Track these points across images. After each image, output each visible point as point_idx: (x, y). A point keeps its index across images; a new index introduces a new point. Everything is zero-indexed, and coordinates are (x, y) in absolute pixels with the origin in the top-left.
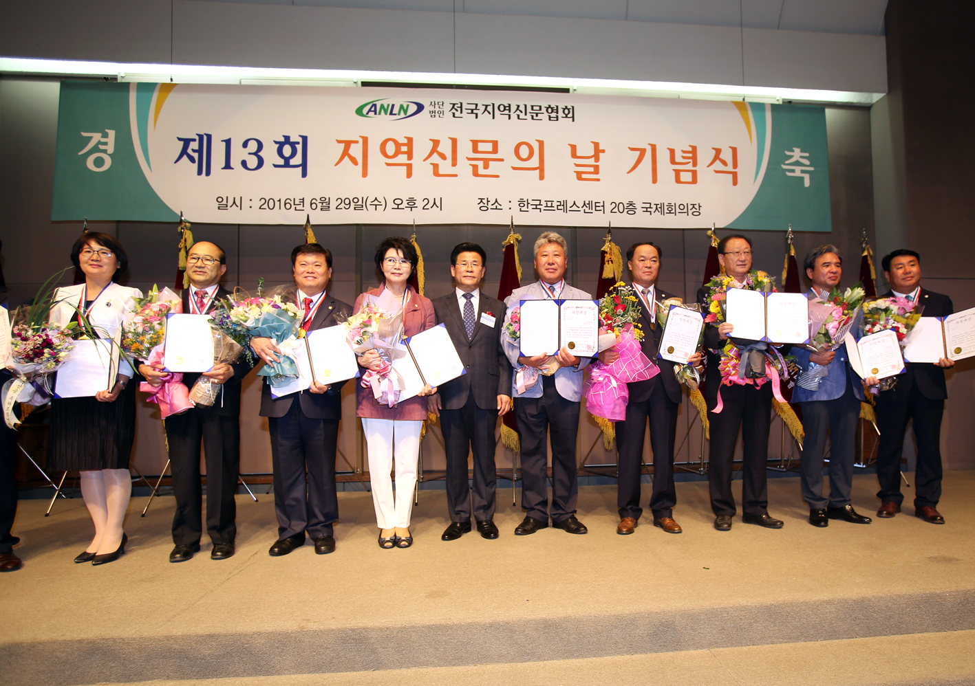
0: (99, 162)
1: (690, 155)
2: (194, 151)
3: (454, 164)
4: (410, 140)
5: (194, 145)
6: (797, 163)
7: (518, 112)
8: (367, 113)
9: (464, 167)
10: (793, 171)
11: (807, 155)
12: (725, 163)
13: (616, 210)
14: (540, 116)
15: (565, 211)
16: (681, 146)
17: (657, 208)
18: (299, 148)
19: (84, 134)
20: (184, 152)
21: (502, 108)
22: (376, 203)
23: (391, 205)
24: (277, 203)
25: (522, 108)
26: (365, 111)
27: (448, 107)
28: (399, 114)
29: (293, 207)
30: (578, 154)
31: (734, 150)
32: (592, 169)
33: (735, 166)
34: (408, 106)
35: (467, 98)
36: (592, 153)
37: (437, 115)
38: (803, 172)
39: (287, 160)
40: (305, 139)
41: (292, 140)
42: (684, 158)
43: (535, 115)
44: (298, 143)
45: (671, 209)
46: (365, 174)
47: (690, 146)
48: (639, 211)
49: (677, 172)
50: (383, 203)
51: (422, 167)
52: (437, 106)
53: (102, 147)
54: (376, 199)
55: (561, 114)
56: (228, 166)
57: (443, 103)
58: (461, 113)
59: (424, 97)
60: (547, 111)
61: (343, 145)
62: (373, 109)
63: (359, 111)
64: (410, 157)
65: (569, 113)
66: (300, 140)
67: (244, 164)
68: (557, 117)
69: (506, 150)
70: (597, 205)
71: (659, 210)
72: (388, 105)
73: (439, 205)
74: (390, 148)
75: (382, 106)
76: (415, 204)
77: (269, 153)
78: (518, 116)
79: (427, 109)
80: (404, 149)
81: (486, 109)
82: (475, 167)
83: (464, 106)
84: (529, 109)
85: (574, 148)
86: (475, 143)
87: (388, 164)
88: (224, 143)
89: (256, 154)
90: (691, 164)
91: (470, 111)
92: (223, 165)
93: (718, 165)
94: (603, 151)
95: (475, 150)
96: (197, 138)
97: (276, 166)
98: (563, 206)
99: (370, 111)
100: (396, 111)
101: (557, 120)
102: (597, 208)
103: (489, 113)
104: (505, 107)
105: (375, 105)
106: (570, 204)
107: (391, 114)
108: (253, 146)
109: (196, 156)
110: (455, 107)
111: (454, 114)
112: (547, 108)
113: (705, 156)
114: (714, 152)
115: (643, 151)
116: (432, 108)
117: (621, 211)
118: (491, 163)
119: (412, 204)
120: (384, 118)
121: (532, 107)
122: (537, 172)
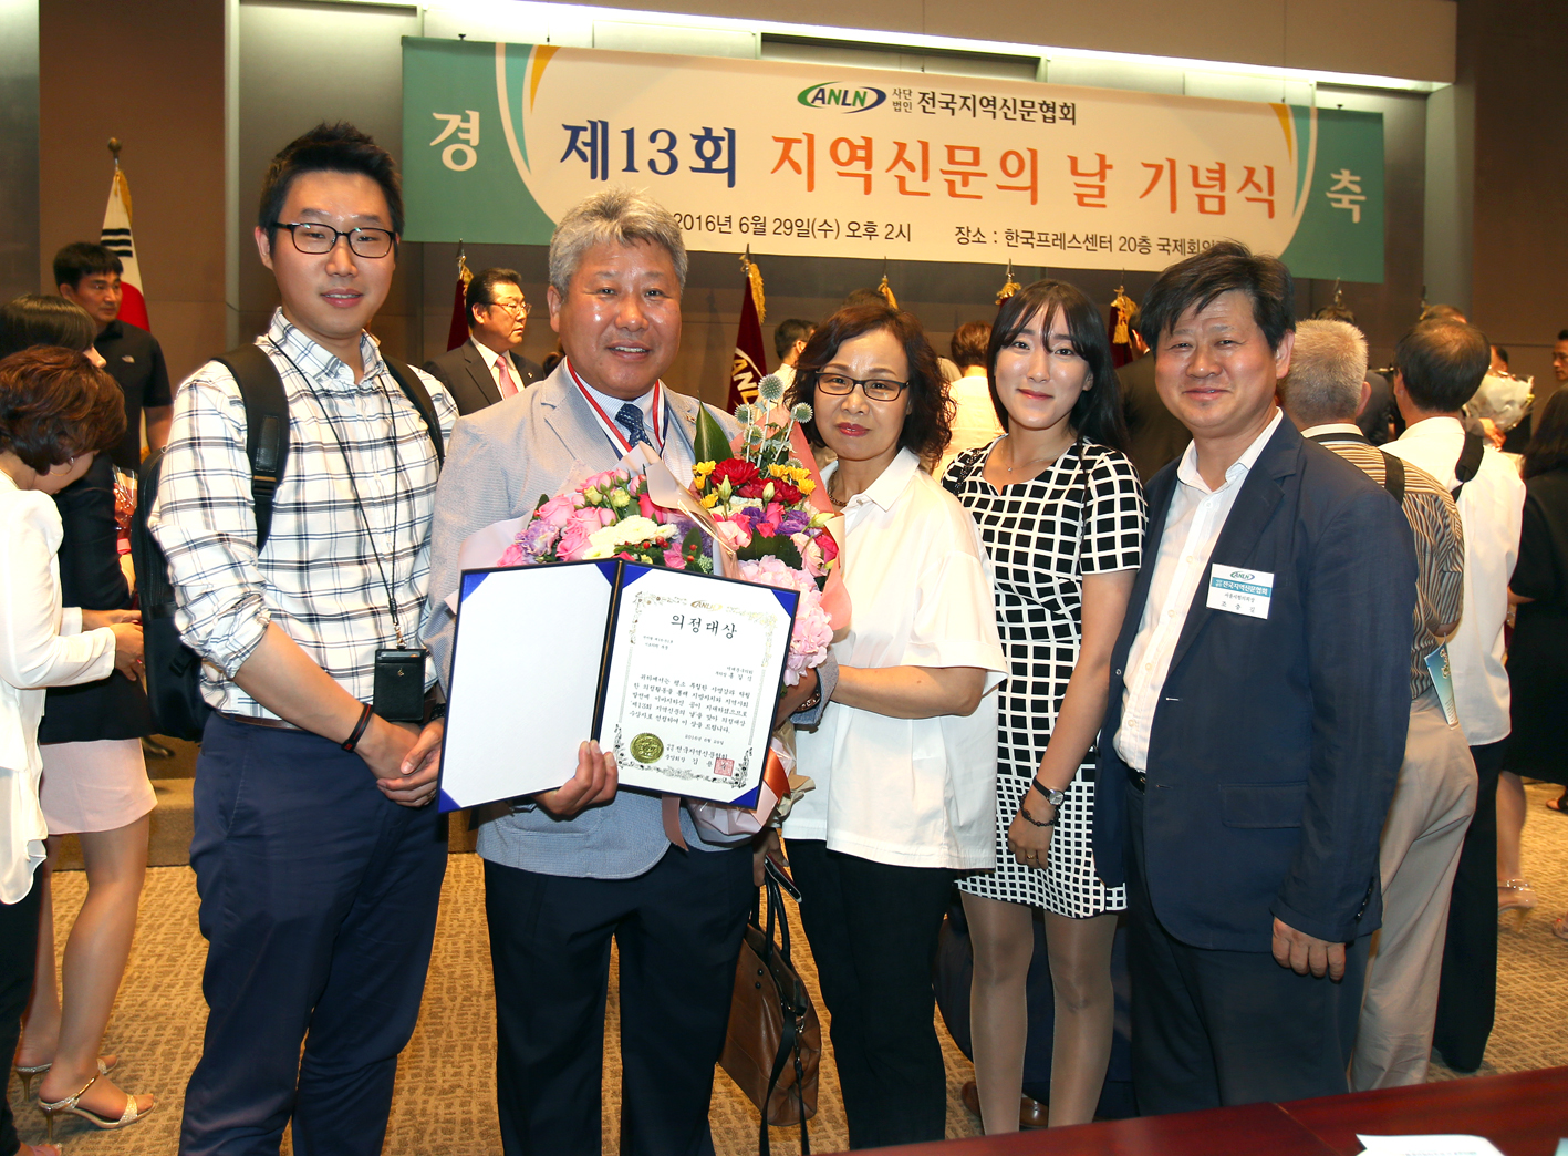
0: (459, 157)
1: (1217, 175)
2: (585, 144)
3: (925, 178)
4: (868, 141)
5: (585, 136)
6: (1346, 191)
7: (1005, 109)
8: (813, 101)
9: (937, 184)
10: (1339, 201)
11: (1357, 179)
12: (1259, 188)
13: (1126, 247)
14: (1033, 116)
15: (1063, 247)
16: (1207, 162)
17: (1175, 246)
18: (724, 145)
19: (438, 116)
20: (572, 146)
21: (985, 102)
22: (826, 227)
23: (845, 231)
24: (696, 222)
25: (1010, 103)
26: (810, 98)
27: (916, 97)
28: (854, 105)
29: (717, 227)
30: (1080, 170)
31: (1270, 170)
32: (1096, 191)
33: (1271, 192)
34: (865, 93)
35: (940, 86)
36: (1096, 169)
37: (903, 108)
38: (1352, 202)
39: (708, 162)
40: (731, 133)
41: (714, 134)
42: (1210, 179)
43: (1026, 114)
44: (723, 139)
46: (811, 187)
47: (1217, 163)
48: (1154, 249)
49: (1201, 198)
50: (835, 228)
51: (884, 181)
52: (902, 95)
53: (462, 136)
54: (826, 222)
55: (1058, 114)
56: (630, 167)
57: (910, 92)
58: (934, 106)
59: (886, 82)
60: (1041, 109)
61: (782, 144)
62: (820, 96)
63: (802, 98)
64: (869, 166)
65: (1069, 112)
66: (725, 134)
67: (652, 164)
68: (1054, 118)
69: (989, 163)
70: (1103, 239)
71: (1178, 248)
72: (841, 89)
73: (906, 235)
74: (844, 152)
75: (832, 92)
76: (875, 230)
77: (686, 152)
78: (1006, 114)
79: (891, 98)
80: (861, 153)
81: (964, 104)
82: (951, 184)
83: (938, 98)
84: (1019, 105)
85: (1074, 161)
86: (951, 150)
87: (841, 174)
88: (625, 135)
89: (667, 151)
90: (1218, 187)
91: (944, 105)
92: (625, 167)
93: (1251, 191)
94: (1110, 167)
95: (952, 160)
96: (589, 126)
97: (694, 170)
98: (1060, 240)
99: (816, 98)
100: (849, 100)
101: (1054, 122)
102: (1103, 245)
103: (969, 108)
104: (989, 101)
105: (822, 91)
106: (1069, 237)
107: (844, 104)
108: (663, 141)
109: (588, 151)
110: (925, 98)
111: (924, 108)
112: (1042, 106)
113: (1234, 179)
114: (1246, 172)
115: (1159, 169)
116: (896, 99)
117: (1132, 248)
118: (971, 178)
119: (871, 231)
120: (834, 109)
121: (1023, 102)
122: (1029, 192)
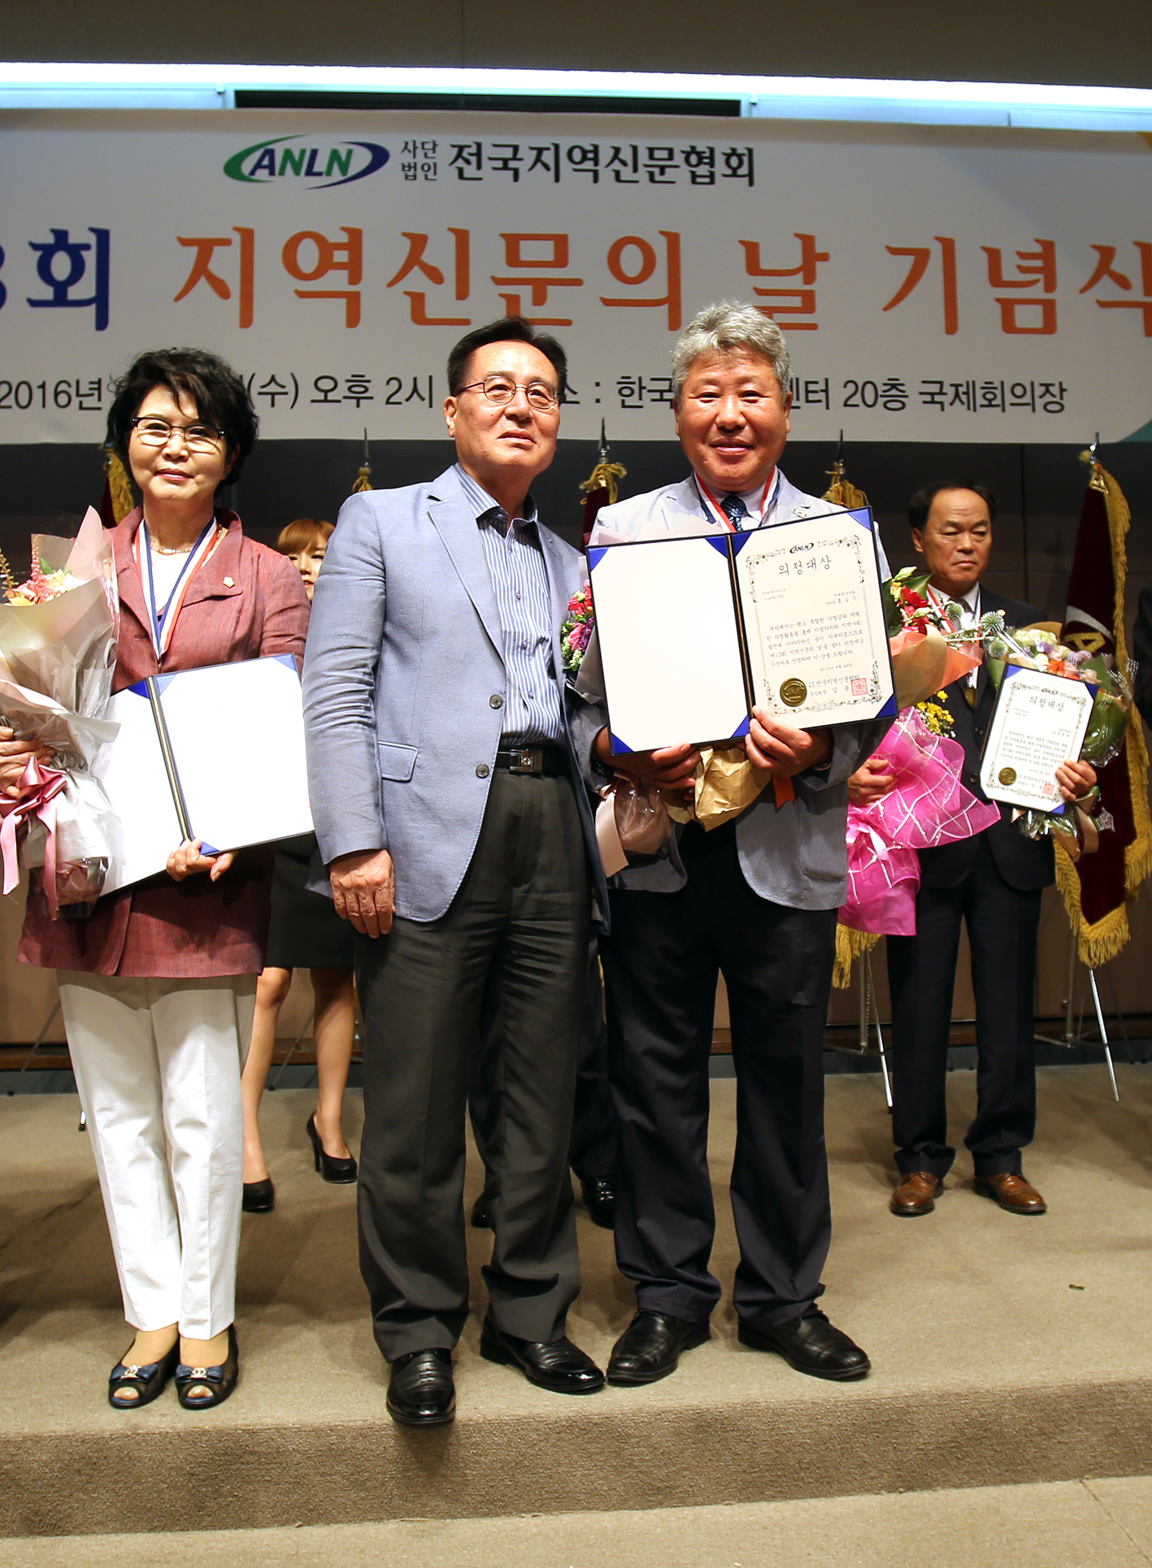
1: (1039, 263)
3: (462, 293)
4: (355, 235)
7: (617, 165)
8: (253, 173)
9: (486, 302)
12: (1123, 282)
13: (857, 400)
14: (670, 174)
16: (1016, 241)
17: (957, 395)
18: (90, 258)
21: (577, 155)
22: (273, 388)
23: (308, 392)
24: (37, 393)
25: (626, 155)
26: (247, 166)
27: (446, 154)
28: (329, 173)
29: (75, 401)
30: (764, 265)
31: (1146, 250)
32: (796, 302)
33: (1148, 288)
34: (350, 153)
35: (492, 134)
36: (796, 261)
37: (420, 174)
39: (61, 289)
40: (103, 236)
41: (73, 240)
42: (1023, 270)
43: (657, 171)
44: (87, 247)
45: (992, 397)
46: (246, 320)
47: (1037, 241)
48: (914, 401)
49: (1007, 306)
50: (291, 389)
51: (383, 302)
52: (419, 152)
54: (273, 379)
55: (720, 167)
57: (435, 145)
58: (479, 167)
59: (390, 131)
60: (687, 161)
61: (193, 251)
62: (266, 162)
63: (233, 169)
64: (355, 278)
65: (742, 165)
66: (92, 239)
68: (712, 176)
69: (588, 260)
70: (811, 387)
71: (964, 398)
72: (303, 152)
73: (426, 395)
74: (308, 255)
75: (288, 154)
76: (367, 390)
77: (20, 275)
78: (617, 173)
79: (397, 158)
80: (341, 256)
81: (538, 159)
82: (513, 301)
83: (486, 153)
84: (643, 157)
85: (752, 250)
86: (513, 242)
87: (302, 295)
90: (1041, 285)
91: (499, 164)
93: (1107, 289)
94: (824, 257)
95: (513, 259)
97: (34, 303)
99: (258, 166)
100: (321, 165)
101: (712, 182)
102: (812, 397)
103: (547, 167)
104: (584, 152)
105: (270, 153)
107: (310, 173)
110: (465, 154)
111: (461, 171)
112: (688, 155)
113: (1072, 269)
114: (1096, 255)
115: (921, 257)
116: (408, 158)
117: (870, 401)
118: (551, 290)
119: (359, 390)
120: (291, 182)
121: (651, 151)
122: (664, 310)
